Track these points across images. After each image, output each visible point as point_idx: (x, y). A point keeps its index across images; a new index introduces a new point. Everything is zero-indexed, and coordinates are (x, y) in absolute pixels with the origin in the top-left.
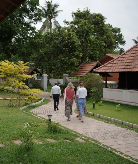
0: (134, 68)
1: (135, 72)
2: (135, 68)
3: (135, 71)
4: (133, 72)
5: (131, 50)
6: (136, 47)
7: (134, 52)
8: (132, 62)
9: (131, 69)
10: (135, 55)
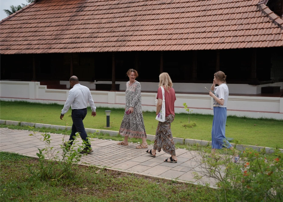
0: (7, 49)
1: (9, 55)
2: (10, 49)
3: (10, 53)
4: (6, 55)
5: (3, 23)
6: (10, 19)
7: (7, 27)
8: (4, 41)
9: (4, 51)
10: (9, 32)
